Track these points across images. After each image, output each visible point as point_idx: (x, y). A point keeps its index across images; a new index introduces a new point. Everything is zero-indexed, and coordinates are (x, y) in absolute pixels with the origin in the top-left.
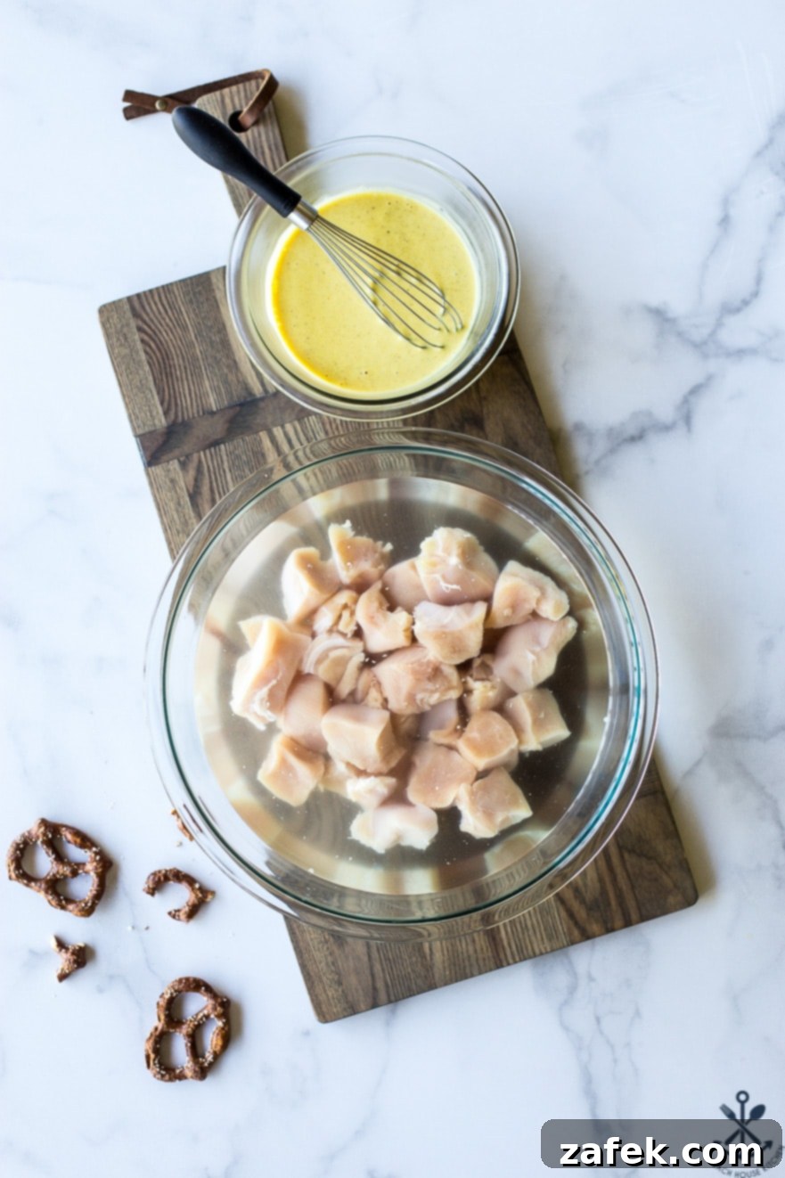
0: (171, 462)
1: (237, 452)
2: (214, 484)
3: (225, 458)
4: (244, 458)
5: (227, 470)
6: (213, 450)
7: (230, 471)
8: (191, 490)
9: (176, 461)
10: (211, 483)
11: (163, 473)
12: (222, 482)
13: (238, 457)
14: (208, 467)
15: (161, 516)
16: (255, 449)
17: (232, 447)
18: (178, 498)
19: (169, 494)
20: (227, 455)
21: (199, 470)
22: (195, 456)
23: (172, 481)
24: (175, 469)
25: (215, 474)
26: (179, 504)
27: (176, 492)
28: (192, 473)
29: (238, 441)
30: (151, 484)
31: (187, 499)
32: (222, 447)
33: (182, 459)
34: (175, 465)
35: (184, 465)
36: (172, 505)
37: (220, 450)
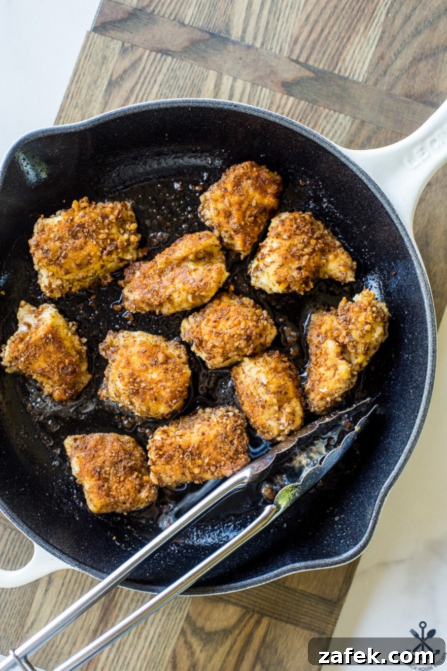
0: (115, 41)
1: (178, 73)
2: (138, 87)
3: (164, 70)
4: (181, 82)
5: (158, 83)
6: (159, 55)
7: (161, 85)
8: (114, 78)
9: (120, 43)
10: (136, 83)
11: (101, 45)
12: (146, 89)
13: (176, 78)
14: (144, 68)
15: (72, 81)
16: (196, 82)
17: (177, 65)
18: (98, 77)
19: (93, 67)
20: (168, 70)
21: (134, 65)
22: (140, 50)
23: (104, 58)
24: (114, 49)
25: (145, 78)
26: (95, 82)
27: (101, 69)
28: (126, 63)
29: (187, 64)
30: (84, 48)
31: (106, 82)
32: (169, 59)
33: (126, 45)
34: (117, 45)
35: (124, 51)
36: (89, 79)
37: (165, 60)
